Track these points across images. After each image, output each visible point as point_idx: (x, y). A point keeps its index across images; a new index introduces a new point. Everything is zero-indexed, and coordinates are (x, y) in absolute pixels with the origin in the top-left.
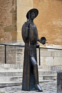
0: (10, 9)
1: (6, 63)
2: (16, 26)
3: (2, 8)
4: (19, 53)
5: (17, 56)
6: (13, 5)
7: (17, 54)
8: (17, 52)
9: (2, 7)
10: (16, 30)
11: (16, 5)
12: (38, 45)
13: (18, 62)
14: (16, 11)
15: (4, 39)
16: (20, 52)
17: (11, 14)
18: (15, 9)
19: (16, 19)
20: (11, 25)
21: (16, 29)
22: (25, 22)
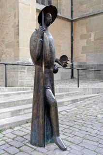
0: (12, 24)
1: (6, 86)
2: (18, 42)
3: (3, 23)
4: (22, 72)
5: (19, 75)
6: (15, 19)
7: (19, 73)
8: (19, 70)
9: (4, 21)
10: (19, 47)
11: (18, 18)
12: (56, 67)
13: (21, 81)
14: (18, 26)
15: (6, 56)
16: (23, 70)
17: (13, 29)
18: (17, 23)
19: (18, 34)
20: (12, 41)
21: (19, 45)
22: (36, 30)
